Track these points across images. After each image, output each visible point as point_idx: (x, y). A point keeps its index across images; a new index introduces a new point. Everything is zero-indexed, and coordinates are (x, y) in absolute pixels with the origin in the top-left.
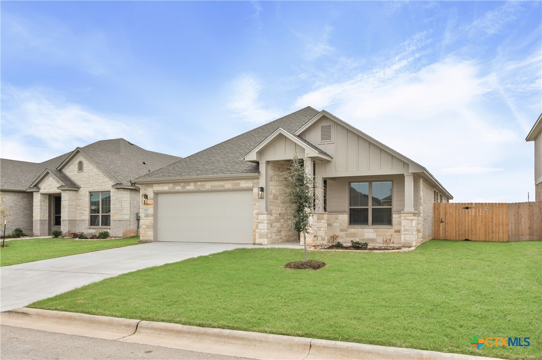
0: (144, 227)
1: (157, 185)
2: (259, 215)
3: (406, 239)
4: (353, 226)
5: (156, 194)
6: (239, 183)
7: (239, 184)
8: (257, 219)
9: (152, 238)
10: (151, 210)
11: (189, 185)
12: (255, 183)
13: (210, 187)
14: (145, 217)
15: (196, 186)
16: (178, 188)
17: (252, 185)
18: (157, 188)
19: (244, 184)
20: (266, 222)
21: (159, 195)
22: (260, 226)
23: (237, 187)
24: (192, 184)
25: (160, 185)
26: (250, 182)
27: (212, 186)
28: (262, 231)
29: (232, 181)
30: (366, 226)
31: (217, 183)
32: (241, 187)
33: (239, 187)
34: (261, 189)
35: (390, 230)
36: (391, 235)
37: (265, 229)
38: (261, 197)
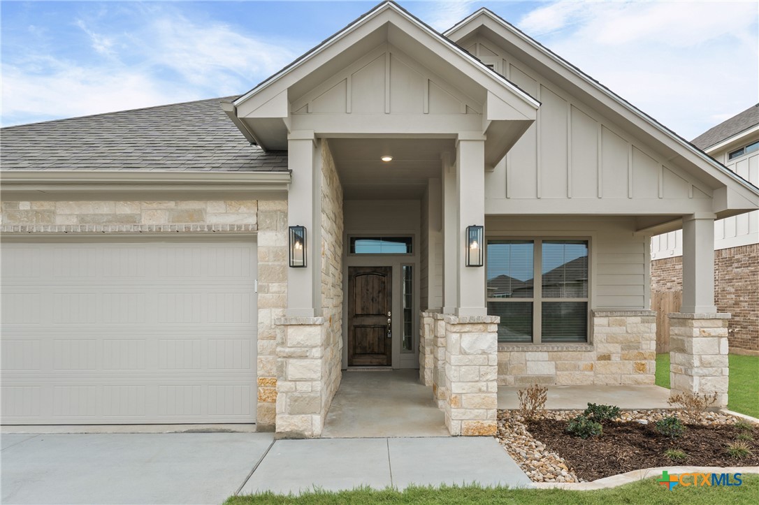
2: (290, 330)
3: (706, 388)
7: (200, 214)
8: (283, 344)
12: (265, 212)
13: (73, 221)
15: (10, 217)
17: (252, 221)
19: (219, 215)
20: (317, 352)
22: (294, 368)
23: (192, 225)
26: (243, 209)
27: (82, 219)
28: (303, 387)
29: (172, 204)
30: (530, 346)
31: (105, 208)
32: (209, 227)
33: (202, 227)
34: (298, 234)
35: (587, 354)
36: (592, 368)
37: (312, 380)
38: (298, 261)
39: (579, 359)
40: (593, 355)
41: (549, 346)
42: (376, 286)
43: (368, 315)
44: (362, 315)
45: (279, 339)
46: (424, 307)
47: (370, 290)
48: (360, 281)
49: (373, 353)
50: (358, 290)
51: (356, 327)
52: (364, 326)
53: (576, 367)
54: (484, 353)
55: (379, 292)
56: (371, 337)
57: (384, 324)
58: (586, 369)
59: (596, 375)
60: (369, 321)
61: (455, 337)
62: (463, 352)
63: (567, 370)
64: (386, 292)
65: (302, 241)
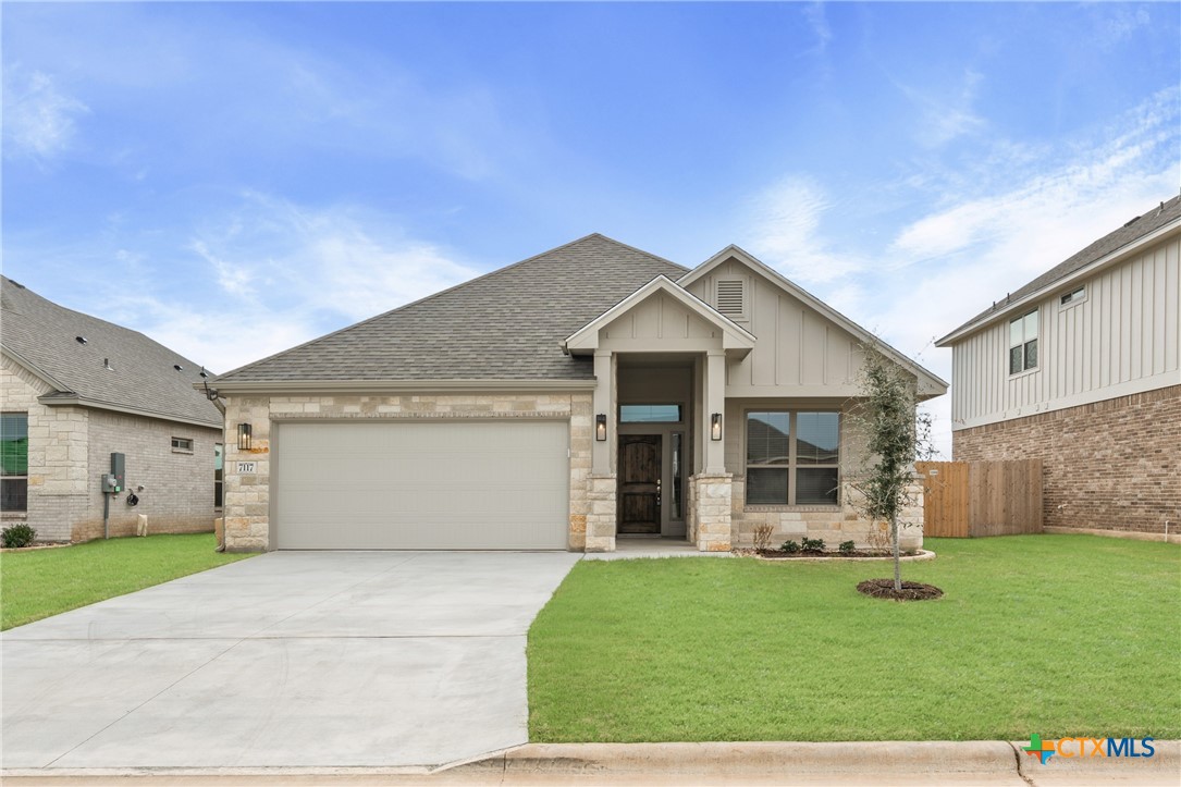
0: (241, 510)
1: (285, 399)
2: (596, 482)
4: (752, 506)
5: (277, 422)
6: (533, 403)
8: (591, 490)
9: (266, 542)
10: (261, 466)
11: (384, 402)
12: (576, 403)
13: (448, 409)
14: (242, 484)
15: (406, 407)
16: (351, 409)
17: (568, 409)
18: (281, 407)
19: (545, 405)
20: (613, 496)
21: (281, 426)
22: (598, 506)
23: (527, 412)
24: (396, 400)
25: (294, 399)
26: (562, 401)
27: (453, 407)
28: (603, 518)
29: (514, 398)
30: (784, 508)
31: (469, 401)
32: (539, 413)
33: (534, 413)
34: (601, 419)
35: (835, 514)
36: (839, 527)
37: (610, 514)
38: (601, 437)
39: (830, 519)
40: (841, 515)
41: (802, 507)
42: (646, 454)
43: (638, 483)
44: (632, 483)
45: (588, 488)
46: (692, 473)
47: (640, 458)
48: (630, 449)
49: (642, 521)
50: (628, 457)
51: (625, 495)
52: (635, 494)
53: (825, 527)
54: (722, 497)
55: (649, 460)
56: (641, 504)
57: (653, 492)
58: (834, 528)
59: (843, 534)
60: (639, 489)
61: (703, 486)
62: (708, 497)
63: (817, 528)
64: (655, 460)
65: (604, 423)
